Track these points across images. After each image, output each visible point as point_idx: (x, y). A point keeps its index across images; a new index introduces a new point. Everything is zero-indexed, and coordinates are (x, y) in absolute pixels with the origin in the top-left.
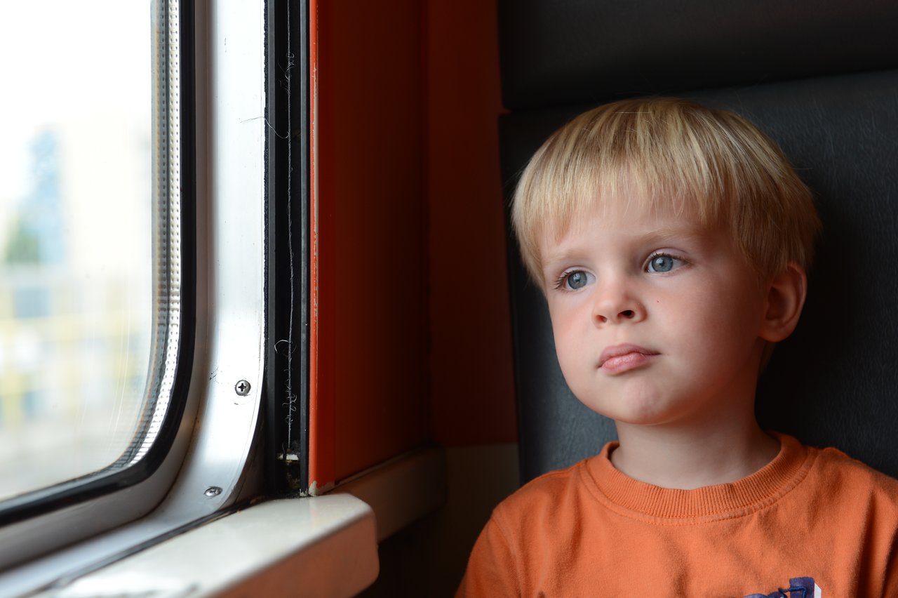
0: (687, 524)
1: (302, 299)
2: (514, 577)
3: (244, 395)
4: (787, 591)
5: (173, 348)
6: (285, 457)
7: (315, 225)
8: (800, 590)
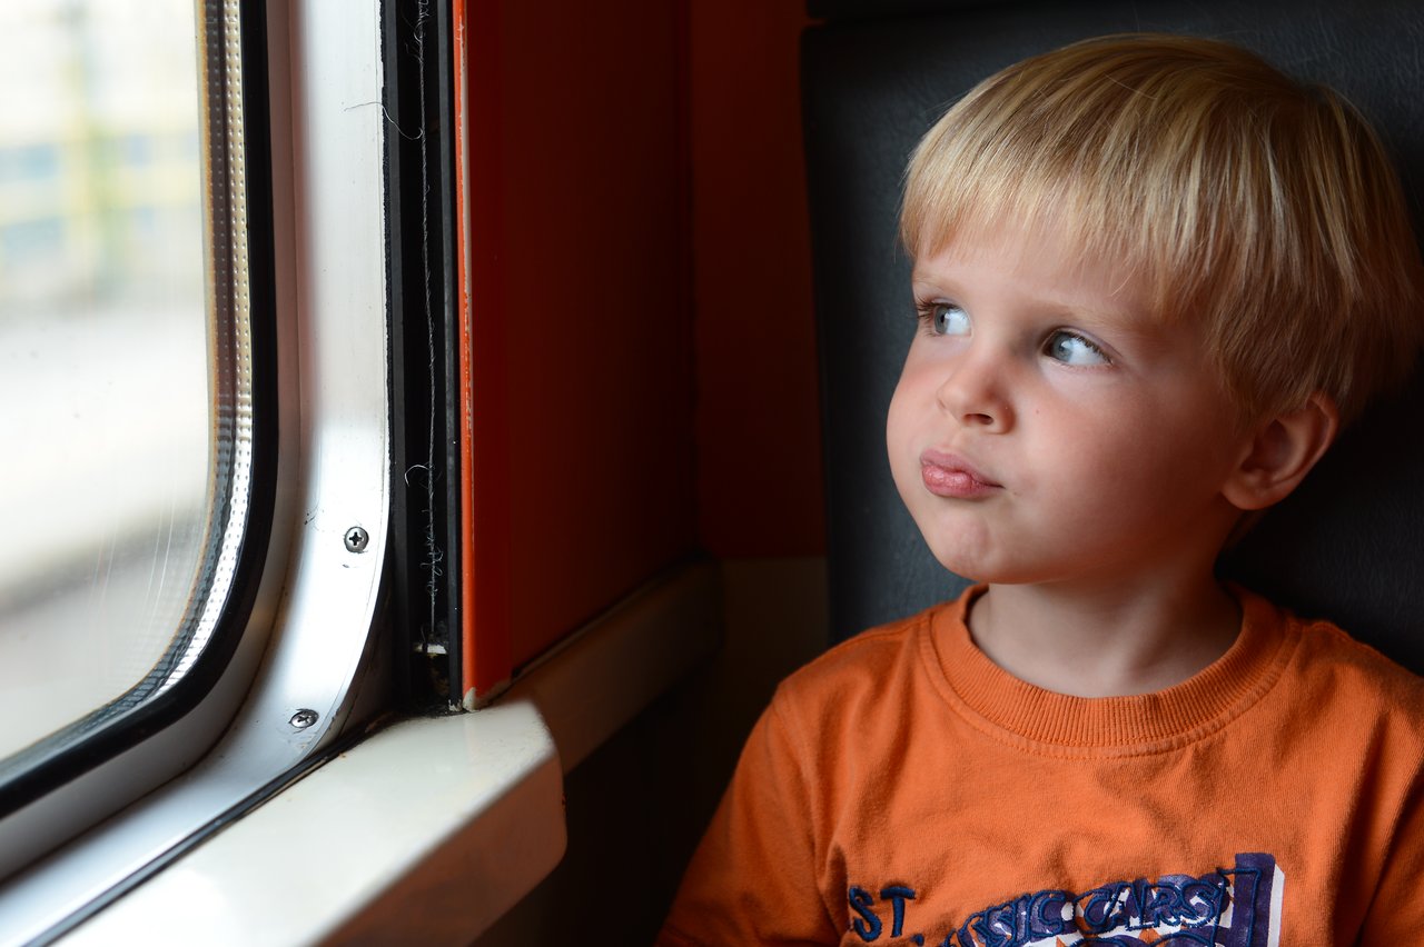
0: (1078, 758)
1: (448, 402)
2: (806, 814)
3: (359, 551)
4: (1229, 874)
5: (242, 477)
6: (425, 649)
7: (466, 283)
8: (1251, 872)
